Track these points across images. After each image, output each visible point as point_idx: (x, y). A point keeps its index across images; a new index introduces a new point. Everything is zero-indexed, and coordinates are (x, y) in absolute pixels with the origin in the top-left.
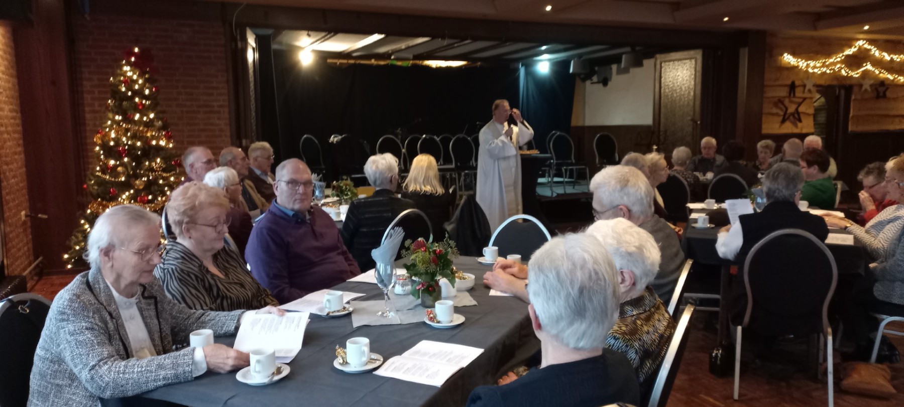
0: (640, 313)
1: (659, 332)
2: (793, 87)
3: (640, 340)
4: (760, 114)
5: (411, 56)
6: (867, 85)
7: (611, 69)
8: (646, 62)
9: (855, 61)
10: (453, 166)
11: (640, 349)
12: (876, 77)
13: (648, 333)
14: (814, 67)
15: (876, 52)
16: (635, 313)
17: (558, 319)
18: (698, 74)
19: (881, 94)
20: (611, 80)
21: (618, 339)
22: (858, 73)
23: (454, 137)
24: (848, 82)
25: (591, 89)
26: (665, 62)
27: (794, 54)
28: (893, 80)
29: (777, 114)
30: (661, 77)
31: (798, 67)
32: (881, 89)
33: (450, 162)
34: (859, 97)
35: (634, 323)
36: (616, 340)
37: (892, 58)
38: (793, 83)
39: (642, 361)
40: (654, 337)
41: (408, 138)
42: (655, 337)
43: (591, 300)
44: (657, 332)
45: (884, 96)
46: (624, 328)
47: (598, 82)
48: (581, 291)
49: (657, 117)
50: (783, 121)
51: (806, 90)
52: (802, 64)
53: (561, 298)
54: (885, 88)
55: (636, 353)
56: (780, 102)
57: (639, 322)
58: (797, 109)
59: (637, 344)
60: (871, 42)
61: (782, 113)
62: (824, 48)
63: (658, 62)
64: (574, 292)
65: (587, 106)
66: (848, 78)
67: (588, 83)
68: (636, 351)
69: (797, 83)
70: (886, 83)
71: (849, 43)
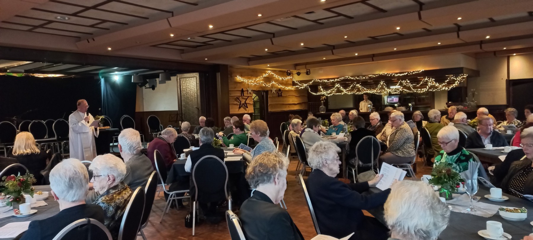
0: (116, 192)
1: (124, 198)
2: (242, 91)
3: (114, 202)
4: (229, 104)
5: (23, 71)
6: (274, 90)
7: (156, 80)
8: (172, 78)
9: (268, 79)
10: (56, 138)
11: (115, 206)
12: (277, 87)
13: (119, 199)
14: (251, 82)
15: (276, 76)
16: (113, 192)
17: (63, 192)
18: (197, 85)
19: (280, 95)
20: (156, 87)
21: (104, 203)
22: (269, 85)
23: (55, 120)
24: (266, 89)
25: (146, 91)
26: (182, 78)
27: (241, 76)
28: (284, 88)
29: (237, 104)
30: (180, 86)
31: (244, 82)
32: (280, 92)
33: (54, 136)
34: (271, 96)
35: (113, 196)
36: (104, 204)
37: (282, 79)
38: (242, 89)
39: (116, 211)
40: (121, 200)
41: (22, 122)
42: (123, 201)
43: (74, 181)
44: (124, 199)
45: (281, 96)
46: (107, 198)
47: (150, 88)
48: (70, 179)
49: (180, 106)
50: (240, 108)
51: (249, 93)
52: (245, 81)
53: (62, 183)
54: (281, 92)
55: (113, 208)
56: (237, 99)
57: (114, 195)
58: (245, 102)
59: (113, 204)
60: (273, 71)
61: (239, 104)
62: (255, 73)
63: (178, 78)
64: (67, 180)
65: (144, 100)
66: (266, 87)
67: (144, 87)
68: (113, 207)
69: (244, 90)
70: (281, 89)
71: (264, 71)
